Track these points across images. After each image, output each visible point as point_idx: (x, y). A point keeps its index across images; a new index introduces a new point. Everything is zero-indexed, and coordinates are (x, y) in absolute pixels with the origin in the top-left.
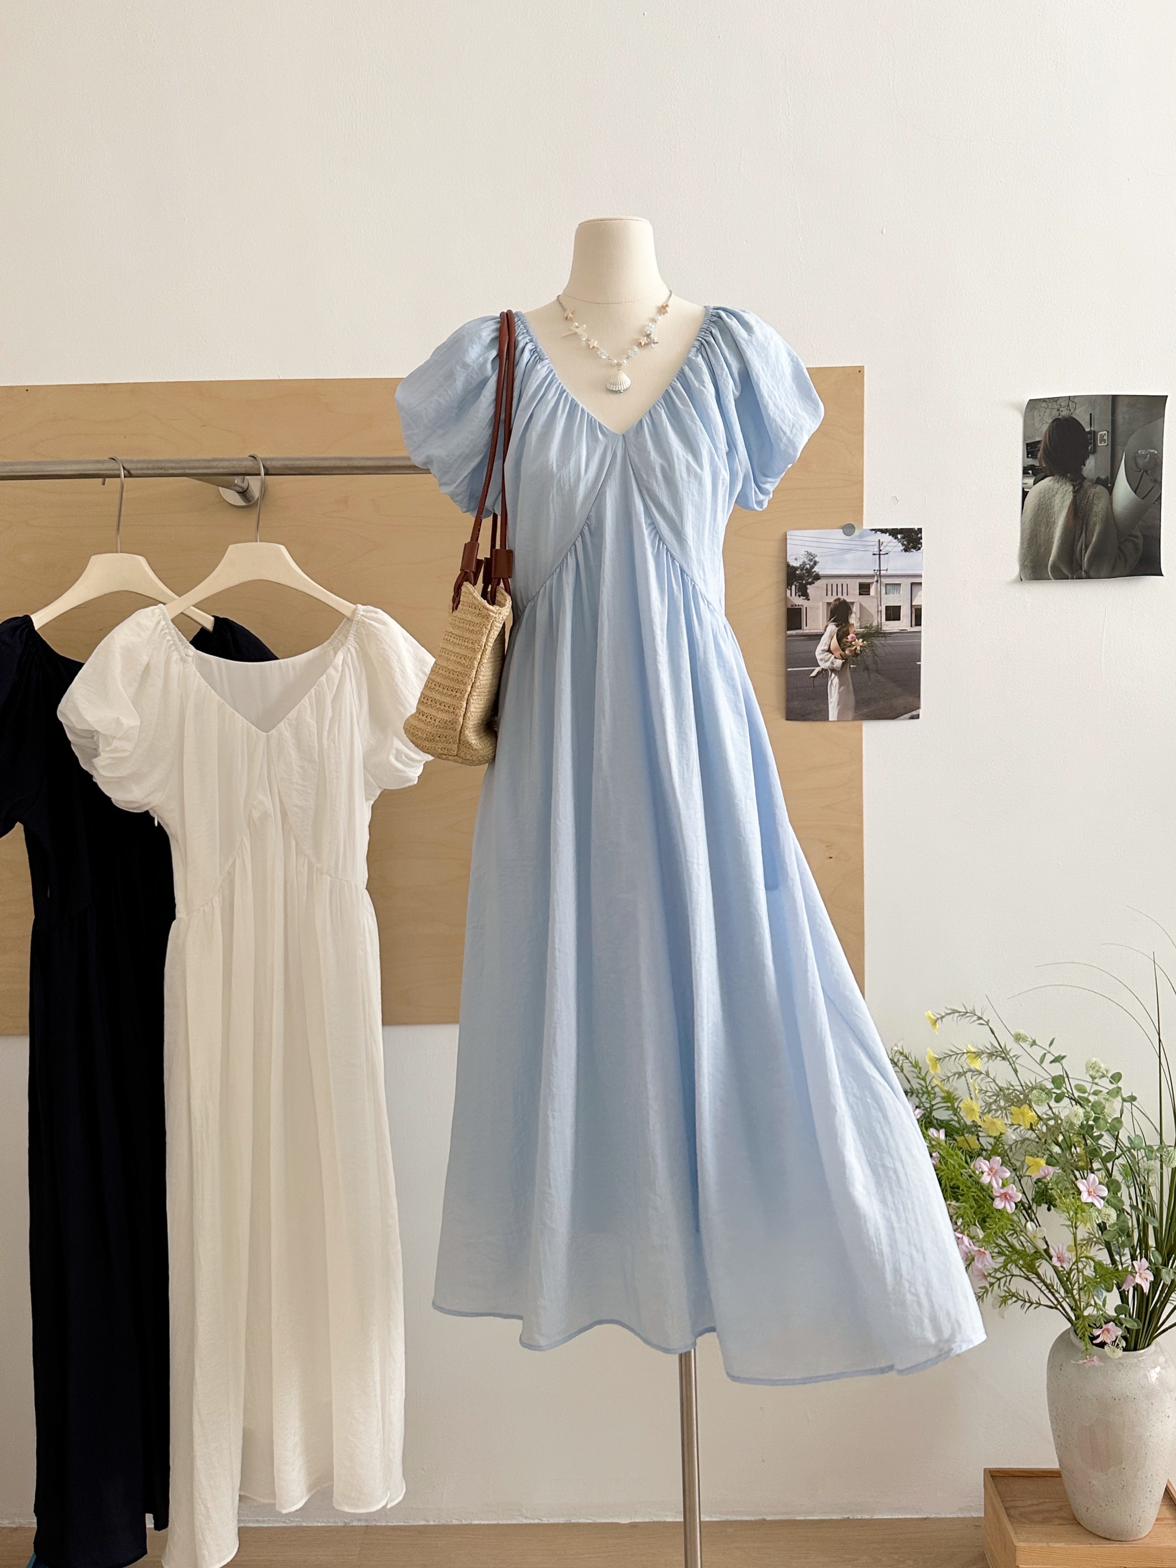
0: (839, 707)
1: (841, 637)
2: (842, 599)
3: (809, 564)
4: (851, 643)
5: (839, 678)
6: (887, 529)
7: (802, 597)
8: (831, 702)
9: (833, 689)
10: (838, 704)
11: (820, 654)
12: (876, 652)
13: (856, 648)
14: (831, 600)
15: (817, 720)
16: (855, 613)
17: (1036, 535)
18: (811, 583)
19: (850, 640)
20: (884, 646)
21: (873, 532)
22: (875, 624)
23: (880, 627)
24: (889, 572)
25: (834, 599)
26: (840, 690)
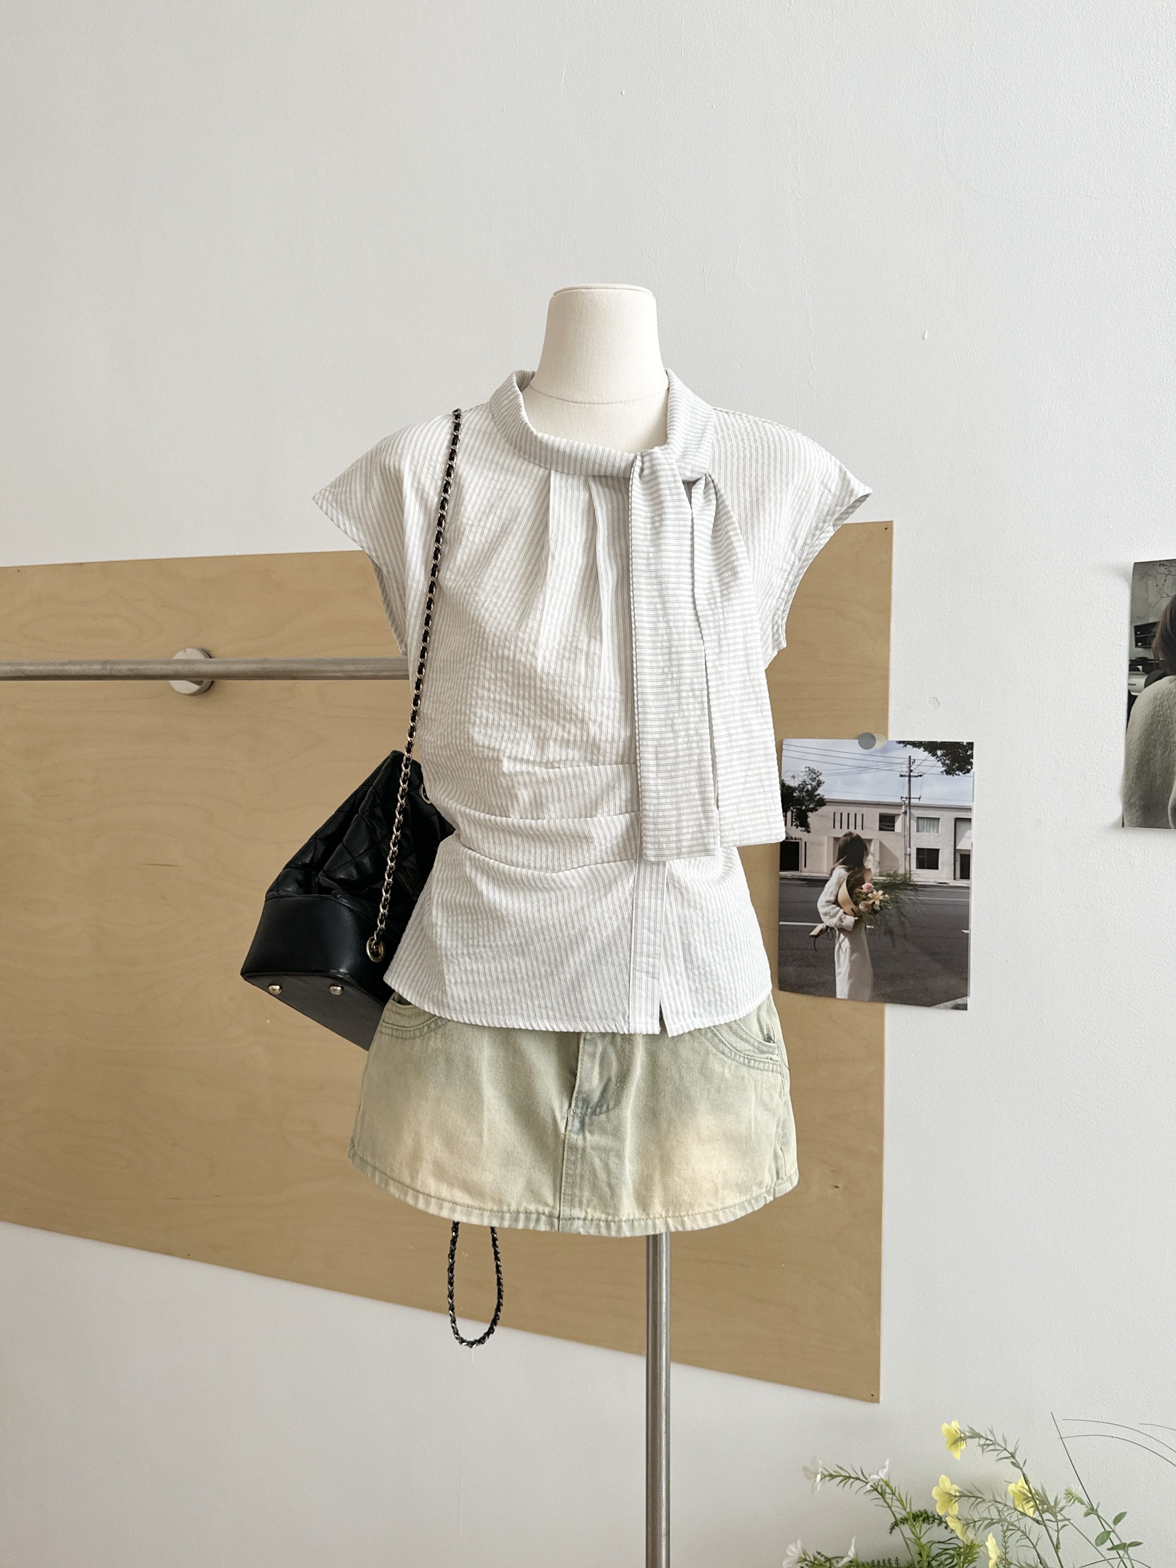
0: (851, 980)
1: (854, 884)
2: (855, 835)
3: (811, 785)
4: (867, 894)
5: (850, 941)
6: (921, 742)
7: (801, 828)
8: (840, 973)
9: (842, 956)
10: (849, 977)
11: (823, 906)
12: (903, 910)
13: (874, 903)
14: (840, 833)
15: (820, 995)
16: (873, 855)
17: (1148, 761)
18: (812, 810)
19: (865, 890)
20: (914, 903)
21: (902, 745)
22: (901, 871)
23: (908, 875)
24: (923, 802)
25: (843, 834)
26: (853, 958)
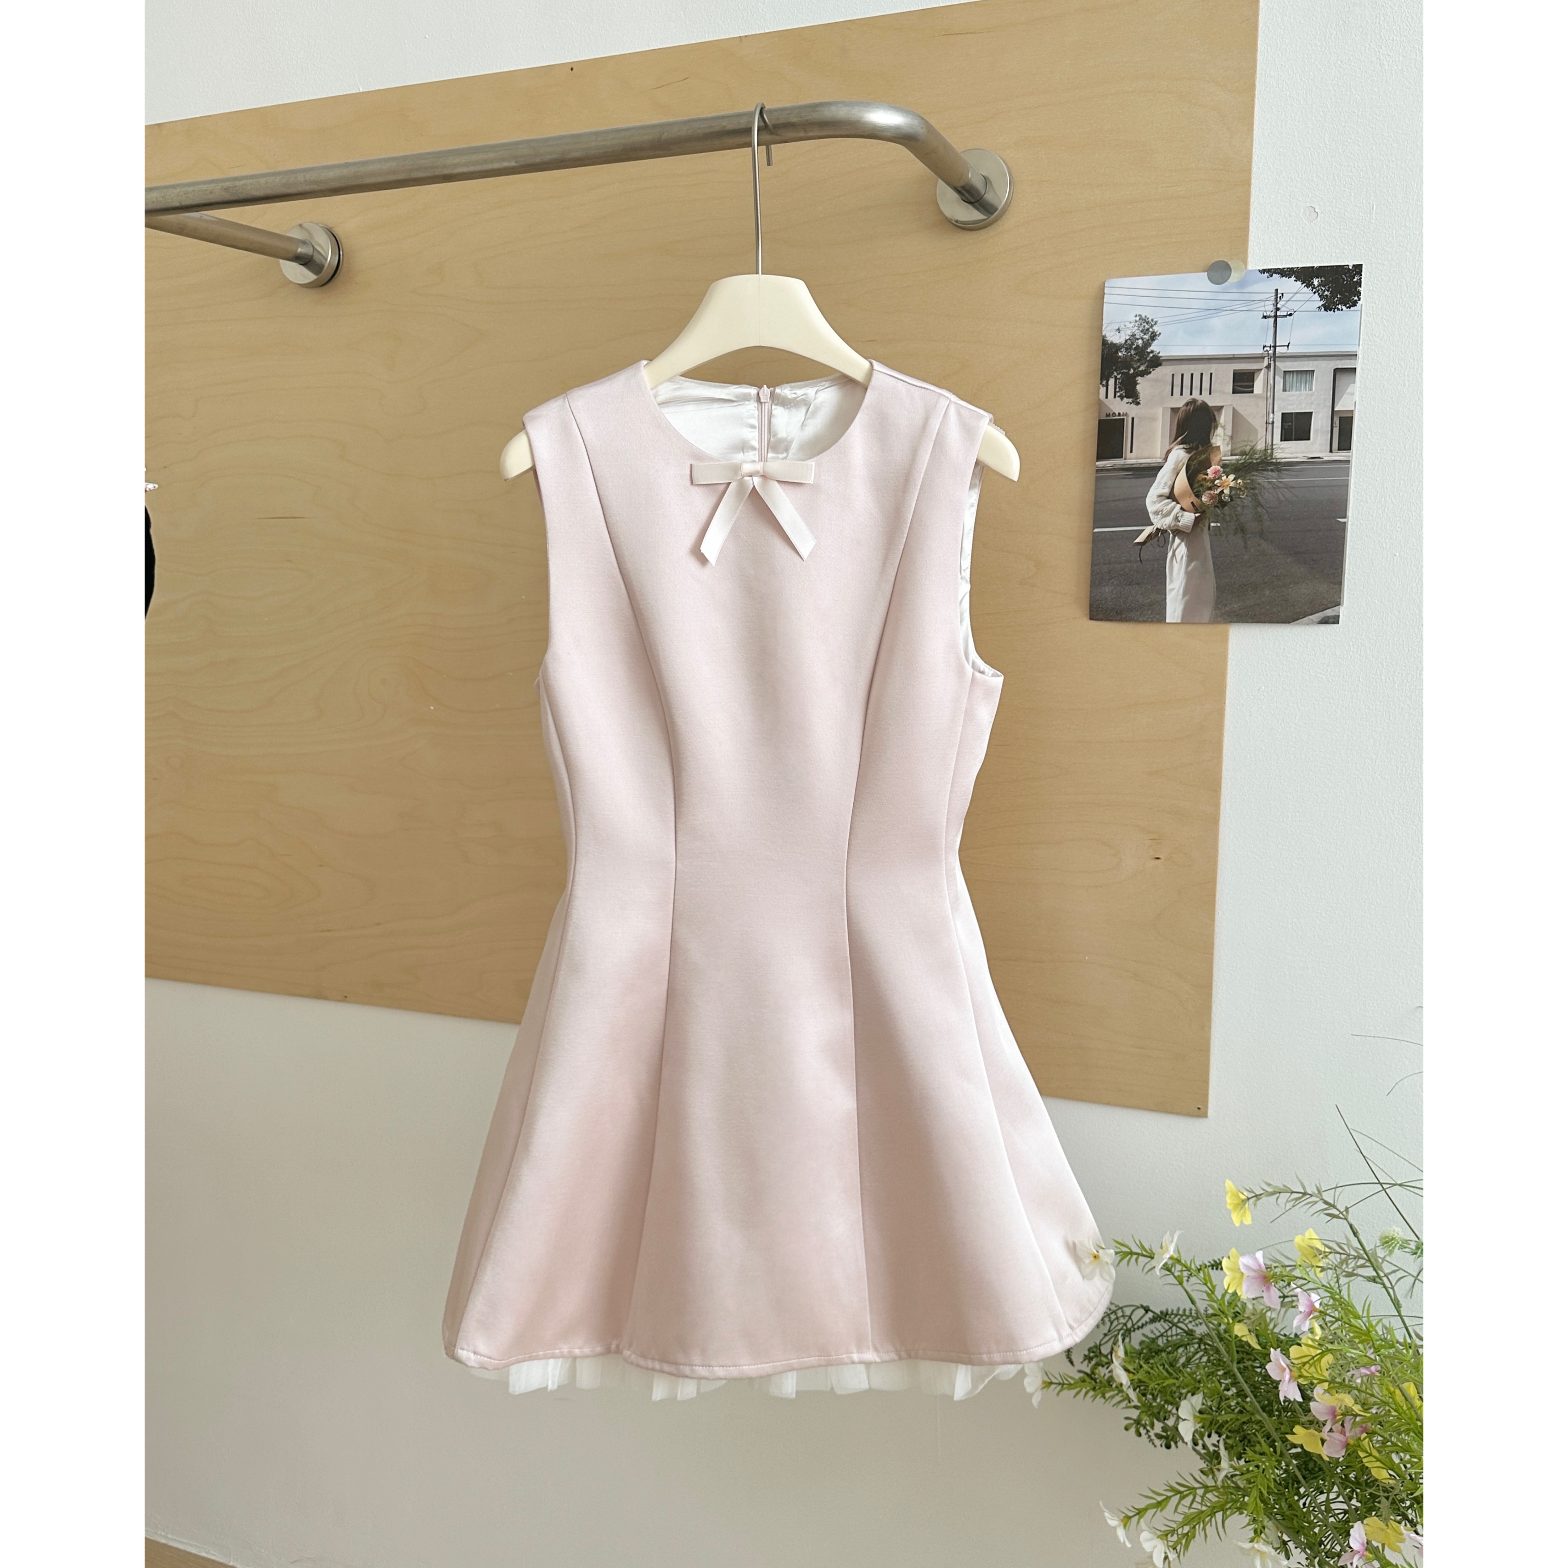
0: (1187, 598)
1: (1196, 469)
2: (1200, 402)
3: (1142, 339)
4: (1213, 481)
5: (1188, 546)
6: (1292, 269)
7: (1125, 400)
8: (1172, 590)
9: (1176, 566)
10: (1185, 594)
11: (1155, 502)
12: (1260, 498)
13: (1222, 492)
14: (1180, 402)
15: (1145, 622)
18: (1143, 374)
19: (1210, 476)
20: (1275, 487)
21: (1266, 274)
22: (1260, 446)
23: (1269, 451)
24: (1292, 350)
25: (1184, 402)
26: (1190, 568)
